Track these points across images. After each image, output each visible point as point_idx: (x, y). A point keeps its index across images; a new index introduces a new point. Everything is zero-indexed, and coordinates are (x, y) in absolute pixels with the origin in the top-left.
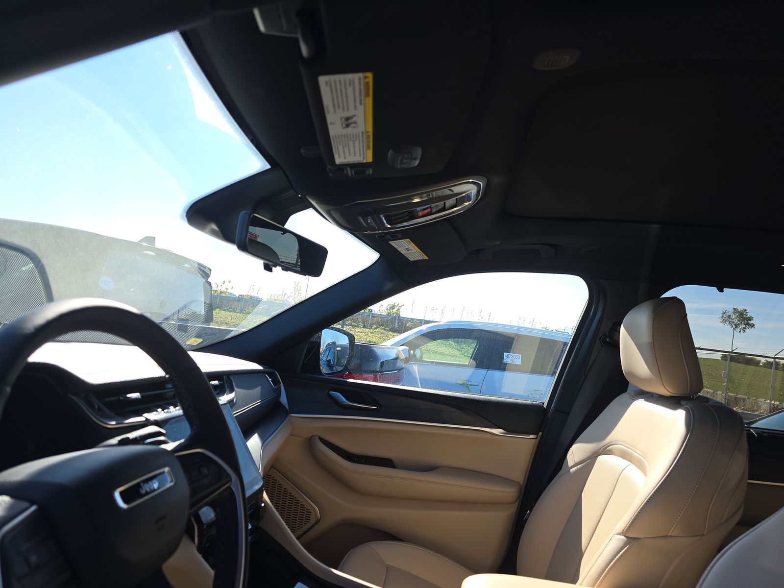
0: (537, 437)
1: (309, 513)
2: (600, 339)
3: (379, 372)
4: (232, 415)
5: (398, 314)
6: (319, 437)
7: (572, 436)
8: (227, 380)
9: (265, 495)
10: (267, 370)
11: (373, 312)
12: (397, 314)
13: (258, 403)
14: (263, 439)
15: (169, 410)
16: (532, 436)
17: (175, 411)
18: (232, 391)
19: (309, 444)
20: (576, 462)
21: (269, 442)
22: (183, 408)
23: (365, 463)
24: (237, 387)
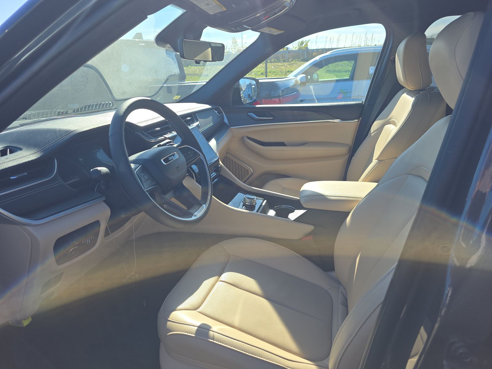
0: (359, 121)
1: (248, 171)
2: (391, 60)
3: (282, 96)
4: (199, 132)
5: (307, 48)
6: (247, 137)
7: (375, 117)
8: (193, 116)
9: (220, 162)
10: (213, 107)
11: (289, 50)
12: (305, 48)
13: (211, 124)
14: (217, 140)
15: (173, 133)
16: (357, 120)
17: (175, 133)
18: (197, 121)
19: (242, 139)
20: (375, 130)
21: (220, 141)
22: (176, 132)
23: (271, 146)
24: (200, 119)
